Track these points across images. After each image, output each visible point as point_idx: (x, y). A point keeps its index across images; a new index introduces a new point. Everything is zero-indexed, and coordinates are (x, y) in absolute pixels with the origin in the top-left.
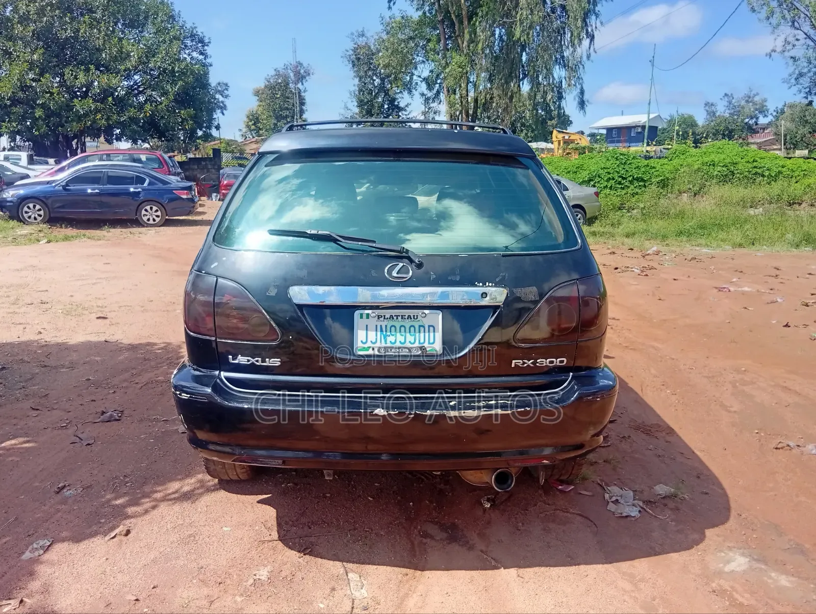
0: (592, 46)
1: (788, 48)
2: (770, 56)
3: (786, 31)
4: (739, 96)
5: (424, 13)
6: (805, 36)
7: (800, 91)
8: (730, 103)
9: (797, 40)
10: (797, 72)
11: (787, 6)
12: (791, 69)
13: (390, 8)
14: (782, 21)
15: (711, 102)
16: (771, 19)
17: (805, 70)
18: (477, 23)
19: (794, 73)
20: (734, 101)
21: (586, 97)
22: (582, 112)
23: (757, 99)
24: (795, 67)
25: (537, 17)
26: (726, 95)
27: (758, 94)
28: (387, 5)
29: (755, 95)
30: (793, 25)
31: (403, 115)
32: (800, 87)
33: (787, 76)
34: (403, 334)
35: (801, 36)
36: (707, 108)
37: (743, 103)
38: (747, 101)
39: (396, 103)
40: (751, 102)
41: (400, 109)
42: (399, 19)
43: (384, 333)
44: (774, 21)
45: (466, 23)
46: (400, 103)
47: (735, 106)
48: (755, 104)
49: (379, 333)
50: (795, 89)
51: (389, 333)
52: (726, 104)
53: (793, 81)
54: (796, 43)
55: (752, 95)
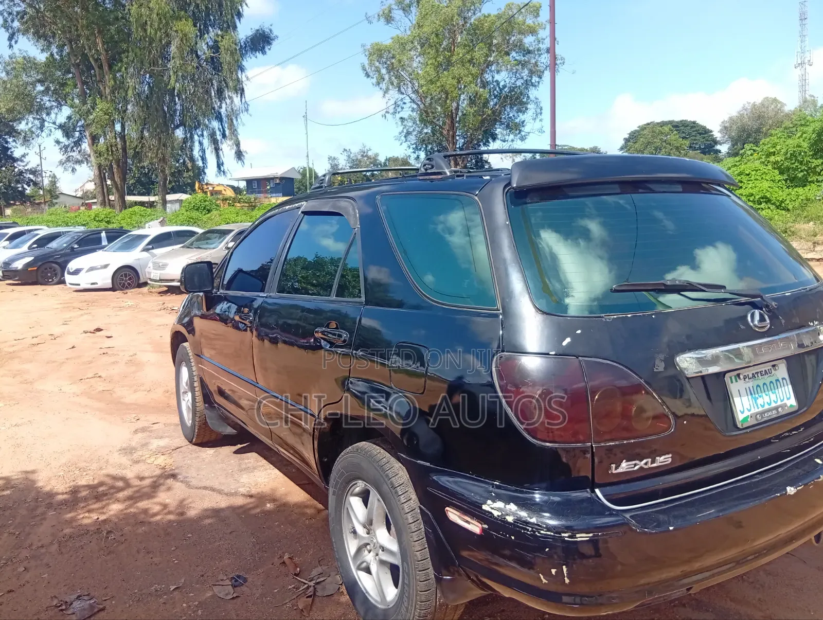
0: (243, 99)
1: (398, 110)
2: (385, 117)
3: (394, 94)
4: (355, 150)
5: (52, 55)
6: (410, 100)
7: (409, 147)
8: (349, 156)
9: (405, 103)
10: (405, 131)
11: (394, 73)
12: (401, 128)
13: (11, 46)
14: (391, 87)
15: (333, 156)
16: (381, 85)
17: (411, 130)
18: (123, 69)
19: (403, 131)
20: (352, 155)
21: (242, 148)
22: (240, 162)
23: (370, 153)
24: (403, 127)
25: (191, 67)
26: (345, 150)
27: (370, 150)
28: (8, 43)
29: (368, 151)
30: (399, 90)
31: (19, 166)
32: (409, 143)
33: (398, 134)
34: (767, 393)
35: (407, 100)
36: (331, 162)
37: (359, 157)
38: (362, 156)
39: (9, 153)
40: (366, 156)
41: (15, 160)
42: (20, 60)
43: (754, 396)
44: (384, 86)
45: (106, 68)
46: (14, 153)
47: (353, 160)
48: (369, 158)
49: (750, 397)
50: (405, 145)
51: (757, 396)
52: (346, 158)
53: (403, 138)
54: (404, 106)
55: (366, 151)
